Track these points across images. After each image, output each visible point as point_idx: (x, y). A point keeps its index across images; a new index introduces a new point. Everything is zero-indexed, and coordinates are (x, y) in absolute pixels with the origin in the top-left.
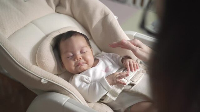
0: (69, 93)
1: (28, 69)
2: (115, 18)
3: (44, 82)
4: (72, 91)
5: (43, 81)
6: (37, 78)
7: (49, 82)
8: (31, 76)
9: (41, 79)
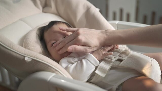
0: (54, 70)
1: (10, 48)
2: (98, 10)
3: (28, 59)
4: (58, 69)
5: (26, 59)
6: (20, 56)
7: (33, 59)
8: (15, 54)
9: (25, 57)
